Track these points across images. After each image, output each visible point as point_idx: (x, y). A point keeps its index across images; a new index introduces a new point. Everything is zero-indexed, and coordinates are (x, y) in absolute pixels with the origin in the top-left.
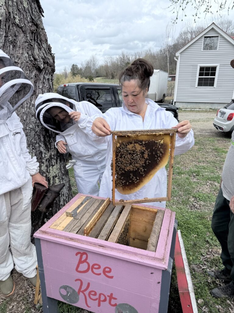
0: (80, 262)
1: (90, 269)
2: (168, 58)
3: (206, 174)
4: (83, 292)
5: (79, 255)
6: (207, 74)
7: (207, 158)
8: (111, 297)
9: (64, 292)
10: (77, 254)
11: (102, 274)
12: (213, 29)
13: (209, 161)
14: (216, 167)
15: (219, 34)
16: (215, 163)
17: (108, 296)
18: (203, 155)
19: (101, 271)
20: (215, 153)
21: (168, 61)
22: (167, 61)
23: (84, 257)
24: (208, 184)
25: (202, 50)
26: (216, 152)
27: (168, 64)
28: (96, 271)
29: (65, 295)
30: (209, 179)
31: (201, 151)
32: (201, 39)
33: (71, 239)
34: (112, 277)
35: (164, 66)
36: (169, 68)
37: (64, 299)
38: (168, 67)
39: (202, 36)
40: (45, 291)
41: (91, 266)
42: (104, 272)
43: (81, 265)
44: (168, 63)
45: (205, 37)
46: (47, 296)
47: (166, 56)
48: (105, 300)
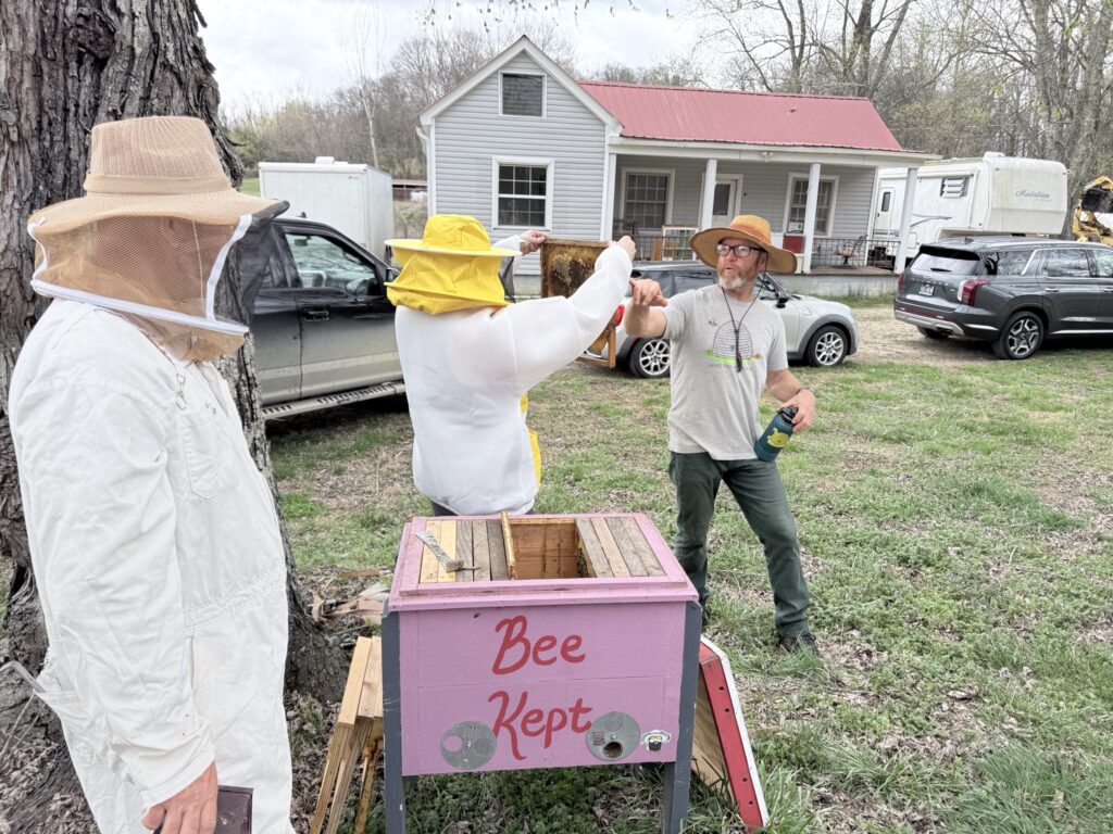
0: (508, 643)
1: (531, 656)
2: (371, 123)
3: (598, 472)
4: (507, 725)
5: (505, 628)
6: (522, 189)
7: (584, 433)
8: (579, 709)
9: (454, 745)
10: (498, 628)
11: (560, 659)
12: (524, 52)
13: (591, 440)
14: (615, 454)
15: (542, 69)
16: (608, 443)
17: (571, 710)
18: (570, 425)
19: (556, 651)
20: (599, 419)
21: (371, 133)
22: (368, 131)
23: (518, 627)
24: (612, 496)
25: (501, 114)
26: (599, 415)
27: (373, 144)
28: (543, 656)
29: (455, 750)
30: (610, 484)
31: (560, 417)
32: (494, 81)
33: (488, 592)
34: (581, 658)
35: (360, 151)
36: (378, 155)
37: (455, 766)
38: (374, 152)
39: (496, 72)
40: (398, 762)
41: (533, 645)
42: (565, 650)
43: (508, 652)
44: (373, 140)
45: (505, 75)
46: (404, 774)
47: (363, 113)
48: (562, 724)
